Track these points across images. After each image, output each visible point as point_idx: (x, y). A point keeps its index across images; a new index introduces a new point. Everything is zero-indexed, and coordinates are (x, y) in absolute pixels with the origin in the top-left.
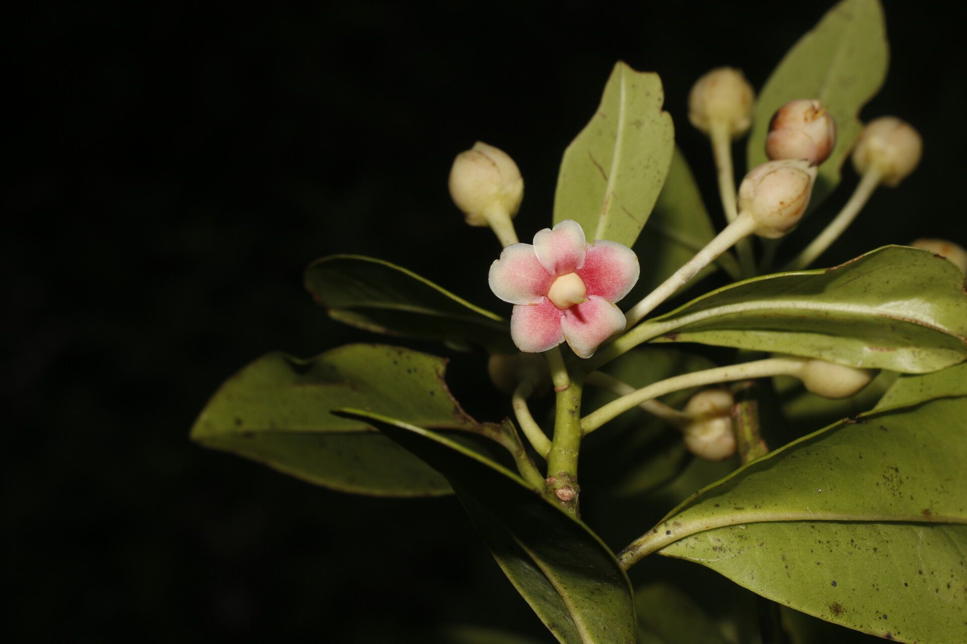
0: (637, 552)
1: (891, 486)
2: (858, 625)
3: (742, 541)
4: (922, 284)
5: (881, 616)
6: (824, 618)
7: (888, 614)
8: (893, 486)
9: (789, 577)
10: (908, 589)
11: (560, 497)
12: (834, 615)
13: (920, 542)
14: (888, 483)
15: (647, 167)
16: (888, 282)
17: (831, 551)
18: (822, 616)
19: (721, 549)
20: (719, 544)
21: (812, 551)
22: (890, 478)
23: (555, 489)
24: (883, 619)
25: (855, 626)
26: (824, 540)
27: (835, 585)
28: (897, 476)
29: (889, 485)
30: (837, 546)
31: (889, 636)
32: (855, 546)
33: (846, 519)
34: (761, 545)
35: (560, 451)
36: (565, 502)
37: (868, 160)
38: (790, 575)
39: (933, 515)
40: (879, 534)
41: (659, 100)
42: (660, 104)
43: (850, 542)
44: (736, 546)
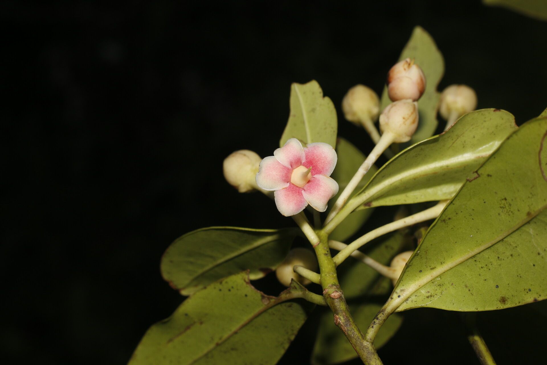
0: (385, 312)
1: (506, 211)
2: (517, 302)
3: (441, 288)
4: (493, 132)
5: (528, 291)
6: (499, 309)
7: (531, 288)
8: (507, 210)
9: (472, 295)
10: (536, 267)
11: (333, 297)
12: (504, 304)
13: (532, 236)
14: (504, 210)
15: (325, 129)
16: (474, 137)
17: (489, 269)
18: (497, 308)
19: (431, 296)
20: (429, 294)
21: (480, 275)
22: (504, 206)
23: (329, 295)
24: (529, 292)
25: (516, 304)
26: (484, 265)
27: (498, 287)
28: (507, 202)
29: (505, 211)
30: (492, 265)
31: (535, 300)
32: (501, 259)
33: (490, 245)
34: (452, 285)
35: (326, 275)
36: (337, 299)
37: (449, 110)
38: (473, 294)
39: (533, 213)
40: (511, 245)
41: (320, 93)
42: (322, 94)
43: (497, 259)
44: (439, 292)
